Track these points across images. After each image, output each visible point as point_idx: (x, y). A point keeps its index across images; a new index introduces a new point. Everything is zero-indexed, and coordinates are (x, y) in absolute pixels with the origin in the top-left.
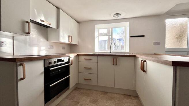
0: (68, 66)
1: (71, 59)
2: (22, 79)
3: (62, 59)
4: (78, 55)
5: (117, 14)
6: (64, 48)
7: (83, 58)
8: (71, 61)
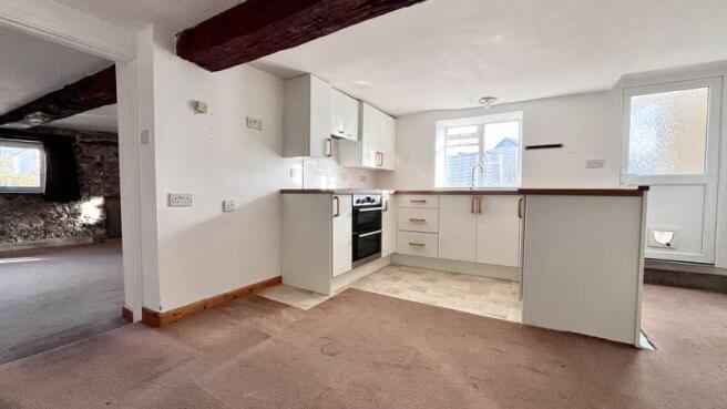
0: (379, 212)
1: (384, 200)
2: (337, 215)
3: (372, 197)
4: (396, 193)
5: (487, 99)
6: (363, 179)
7: (406, 199)
8: (384, 204)
